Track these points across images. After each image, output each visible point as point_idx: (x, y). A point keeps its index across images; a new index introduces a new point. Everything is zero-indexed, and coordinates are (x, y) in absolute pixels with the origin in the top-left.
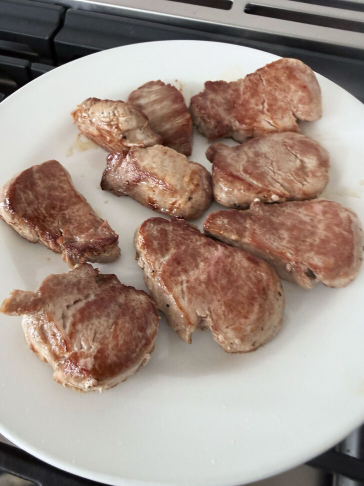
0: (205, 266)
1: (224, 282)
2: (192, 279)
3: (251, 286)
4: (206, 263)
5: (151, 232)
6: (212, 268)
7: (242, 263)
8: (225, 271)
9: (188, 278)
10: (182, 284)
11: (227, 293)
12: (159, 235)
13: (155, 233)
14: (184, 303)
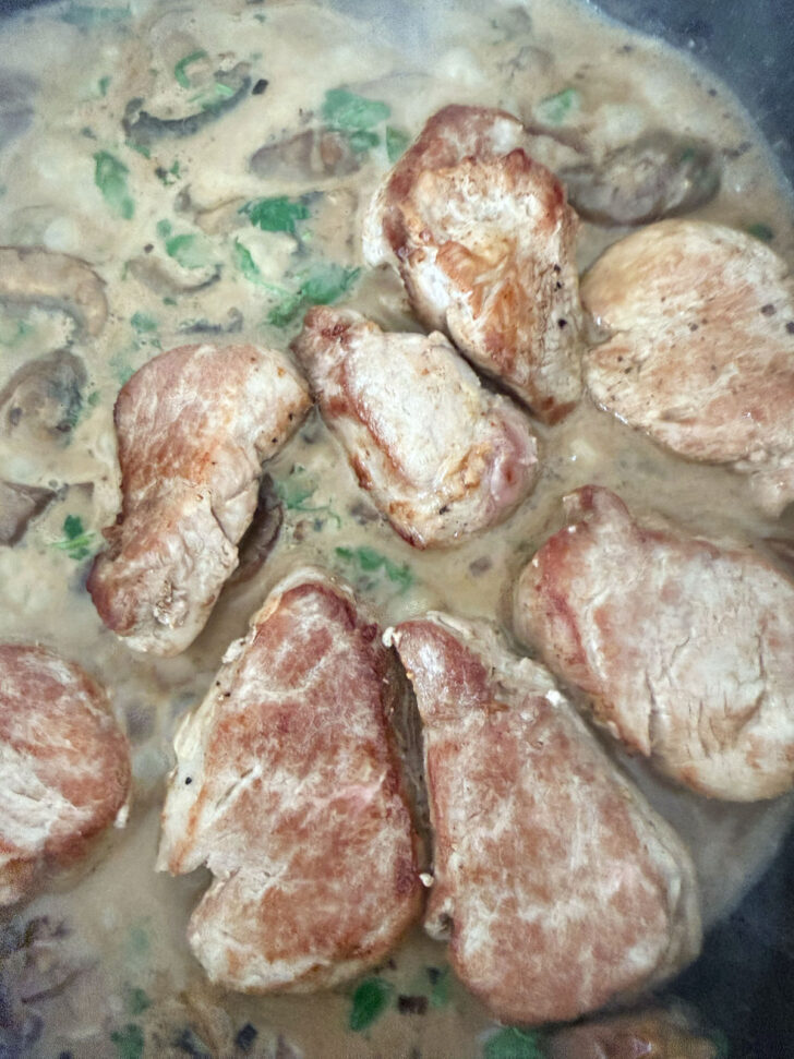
0: (316, 786)
1: (313, 851)
2: (269, 786)
3: (345, 916)
4: (323, 783)
5: (299, 618)
6: (320, 804)
7: (382, 856)
8: (336, 835)
9: (265, 776)
10: (243, 776)
11: (293, 877)
12: (308, 637)
13: (305, 627)
14: (211, 815)
